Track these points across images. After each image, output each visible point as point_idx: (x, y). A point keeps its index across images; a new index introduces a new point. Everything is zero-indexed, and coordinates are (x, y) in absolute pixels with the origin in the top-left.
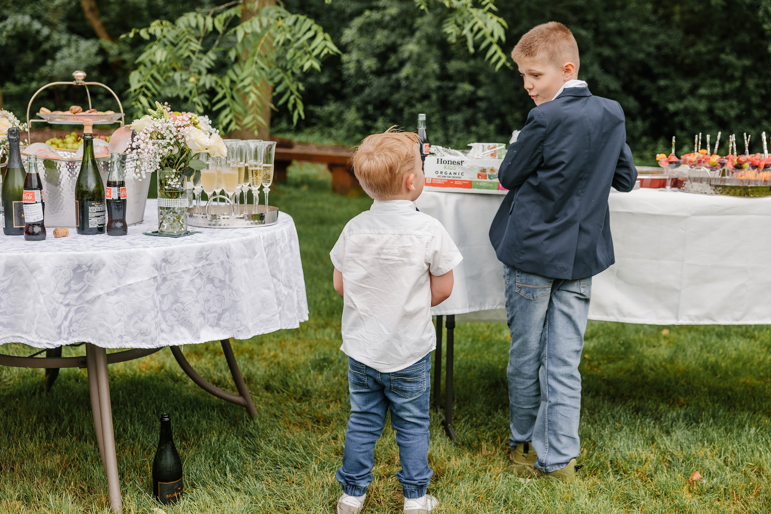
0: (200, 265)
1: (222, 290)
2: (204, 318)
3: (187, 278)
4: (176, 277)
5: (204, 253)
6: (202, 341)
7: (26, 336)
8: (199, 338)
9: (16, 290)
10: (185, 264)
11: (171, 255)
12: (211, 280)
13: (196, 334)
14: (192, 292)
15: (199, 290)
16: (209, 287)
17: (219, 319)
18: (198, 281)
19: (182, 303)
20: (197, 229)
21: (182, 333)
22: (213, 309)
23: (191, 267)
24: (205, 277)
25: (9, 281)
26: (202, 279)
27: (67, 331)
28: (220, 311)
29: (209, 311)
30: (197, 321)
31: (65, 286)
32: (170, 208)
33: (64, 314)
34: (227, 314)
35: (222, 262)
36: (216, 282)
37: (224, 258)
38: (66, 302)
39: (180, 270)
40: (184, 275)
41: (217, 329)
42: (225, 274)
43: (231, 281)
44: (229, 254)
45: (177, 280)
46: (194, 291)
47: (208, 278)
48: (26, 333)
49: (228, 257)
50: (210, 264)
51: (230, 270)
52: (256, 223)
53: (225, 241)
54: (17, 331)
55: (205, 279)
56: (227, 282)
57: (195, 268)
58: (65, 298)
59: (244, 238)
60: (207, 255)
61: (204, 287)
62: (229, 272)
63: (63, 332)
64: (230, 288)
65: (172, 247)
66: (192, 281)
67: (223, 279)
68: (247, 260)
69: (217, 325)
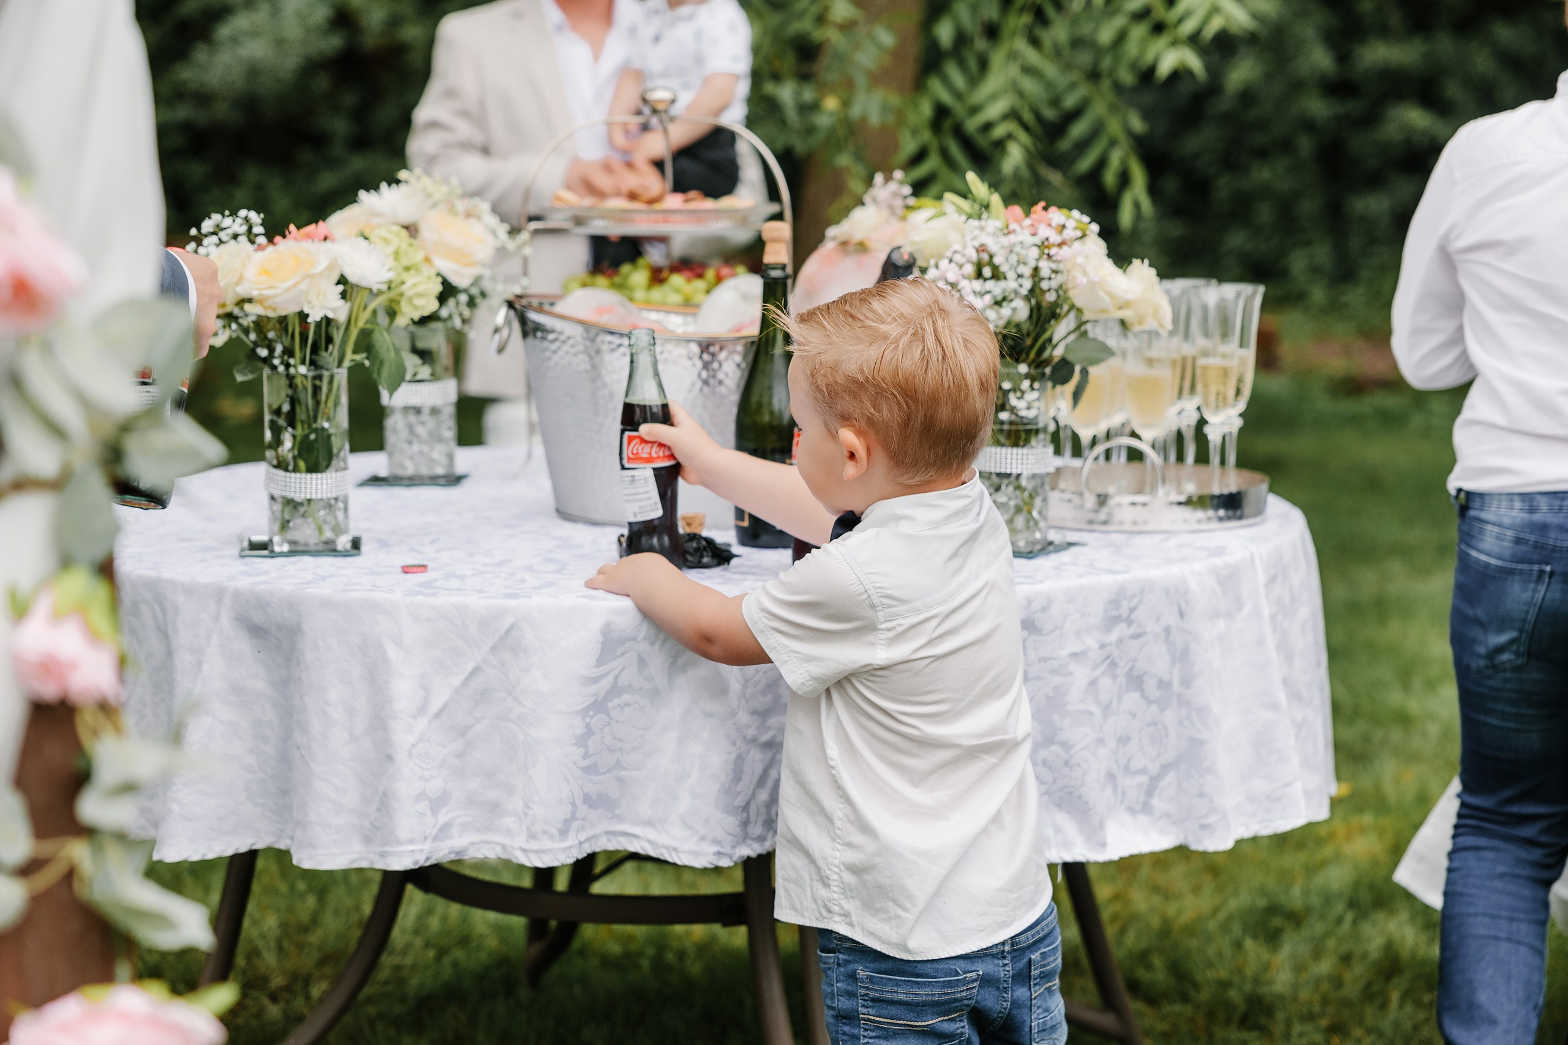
0: (1113, 637)
1: (1162, 710)
2: (1115, 789)
3: (1081, 674)
4: (1053, 671)
5: (1125, 604)
6: (1114, 852)
7: (650, 833)
8: (1103, 845)
9: (628, 705)
10: (1078, 634)
11: (1044, 610)
12: (1136, 681)
13: (1095, 834)
14: (1091, 714)
15: (1106, 709)
16: (1132, 699)
17: (1150, 793)
18: (1106, 683)
19: (1066, 746)
20: (1072, 537)
21: (1058, 830)
22: (1139, 763)
23: (1091, 642)
24: (1121, 672)
25: (610, 678)
26: (1115, 677)
27: (761, 818)
28: (1154, 768)
29: (1127, 768)
30: (1098, 796)
31: (764, 693)
32: (1009, 475)
33: (759, 769)
34: (1171, 777)
35: (1168, 631)
36: (1151, 685)
37: (1172, 620)
38: (766, 737)
39: (1064, 653)
40: (1073, 667)
41: (1143, 819)
42: (1173, 663)
43: (1186, 682)
44: (1184, 606)
45: (1057, 680)
46: (1097, 711)
47: (1129, 674)
48: (649, 823)
49: (1182, 615)
50: (1136, 636)
51: (1186, 651)
52: (1221, 519)
53: (1175, 570)
54: (620, 819)
55: (1122, 679)
56: (1176, 686)
57: (1103, 646)
58: (763, 727)
59: (1217, 561)
60: (1132, 610)
61: (1120, 699)
62: (1182, 656)
63: (753, 819)
64: (1183, 702)
65: (1045, 587)
66: (1093, 683)
67: (1166, 678)
68: (1221, 624)
69: (1146, 808)
